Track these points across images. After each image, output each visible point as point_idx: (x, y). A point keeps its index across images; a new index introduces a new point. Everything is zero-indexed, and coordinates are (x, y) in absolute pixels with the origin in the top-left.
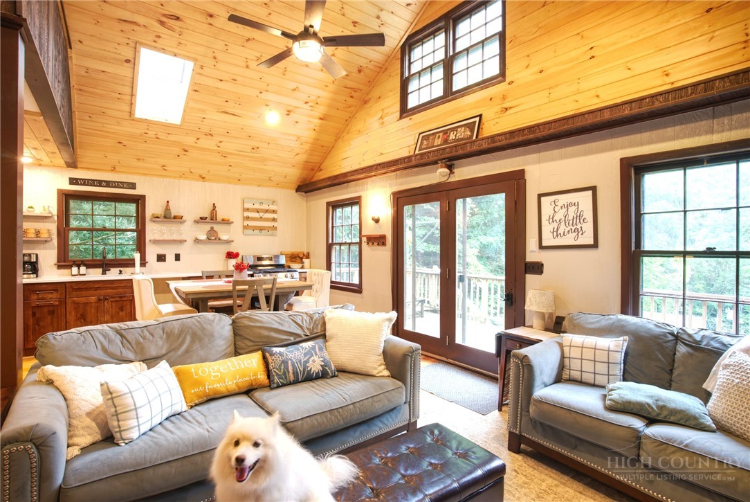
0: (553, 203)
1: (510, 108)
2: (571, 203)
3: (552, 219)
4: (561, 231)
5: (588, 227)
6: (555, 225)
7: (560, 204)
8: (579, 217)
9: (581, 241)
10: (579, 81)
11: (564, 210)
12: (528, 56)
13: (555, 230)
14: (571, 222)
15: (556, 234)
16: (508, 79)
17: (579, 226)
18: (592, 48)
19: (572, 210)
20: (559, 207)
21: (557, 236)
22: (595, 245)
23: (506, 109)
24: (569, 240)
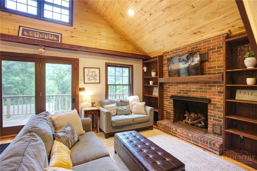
0: (88, 71)
1: (74, 37)
2: (93, 71)
3: (88, 75)
4: (90, 79)
5: (98, 78)
6: (89, 77)
7: (90, 71)
8: (96, 75)
9: (96, 82)
10: (96, 39)
11: (92, 73)
12: (81, 23)
13: (89, 78)
14: (93, 76)
15: (89, 79)
16: (74, 27)
17: (95, 78)
18: (100, 32)
19: (94, 73)
20: (90, 72)
21: (89, 80)
22: (100, 83)
23: (73, 37)
24: (93, 81)
